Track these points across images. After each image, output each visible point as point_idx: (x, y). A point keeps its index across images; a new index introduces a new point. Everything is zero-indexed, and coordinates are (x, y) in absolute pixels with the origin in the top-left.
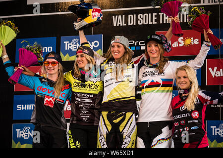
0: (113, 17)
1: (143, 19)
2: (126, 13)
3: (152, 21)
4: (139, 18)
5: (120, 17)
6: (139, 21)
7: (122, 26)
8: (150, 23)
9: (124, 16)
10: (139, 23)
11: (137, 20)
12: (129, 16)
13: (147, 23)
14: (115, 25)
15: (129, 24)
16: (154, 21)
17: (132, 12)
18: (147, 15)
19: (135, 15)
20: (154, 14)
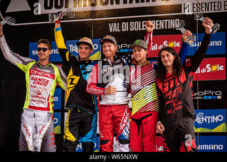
0: (110, 24)
1: (134, 26)
2: (120, 21)
3: (141, 28)
4: (131, 25)
5: (115, 24)
6: (131, 28)
7: (117, 32)
8: (140, 29)
9: (118, 24)
10: (131, 30)
11: (129, 26)
12: (123, 23)
13: (137, 29)
14: (111, 31)
15: (123, 30)
16: (143, 27)
17: (125, 20)
18: (137, 22)
19: (127, 23)
20: (143, 22)
